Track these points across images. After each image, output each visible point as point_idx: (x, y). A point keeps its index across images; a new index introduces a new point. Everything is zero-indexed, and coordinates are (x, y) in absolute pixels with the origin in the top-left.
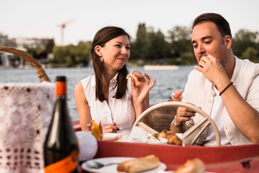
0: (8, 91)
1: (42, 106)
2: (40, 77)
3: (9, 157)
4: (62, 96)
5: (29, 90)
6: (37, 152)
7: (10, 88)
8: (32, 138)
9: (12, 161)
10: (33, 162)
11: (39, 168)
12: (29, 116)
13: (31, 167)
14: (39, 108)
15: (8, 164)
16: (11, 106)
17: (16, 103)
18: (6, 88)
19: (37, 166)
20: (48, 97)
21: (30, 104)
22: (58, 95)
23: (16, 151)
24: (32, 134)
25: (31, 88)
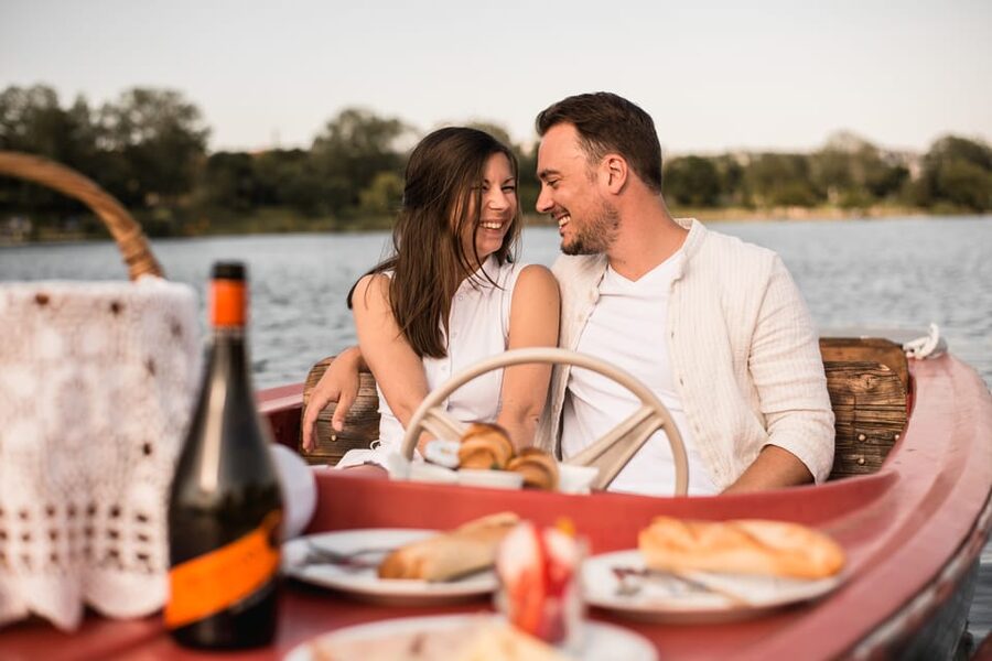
0: (47, 311)
1: (159, 362)
2: (130, 261)
3: (53, 536)
4: (233, 331)
5: (116, 308)
6: (142, 519)
7: (55, 301)
8: (125, 471)
9: (63, 546)
10: (128, 548)
11: (150, 571)
12: (115, 397)
13: (121, 567)
14: (151, 367)
15: (54, 558)
16: (59, 363)
17: (74, 353)
18: (42, 301)
19: (142, 564)
20: (177, 330)
21: (119, 355)
22: (221, 327)
23: (72, 512)
24: (124, 458)
25: (125, 300)
